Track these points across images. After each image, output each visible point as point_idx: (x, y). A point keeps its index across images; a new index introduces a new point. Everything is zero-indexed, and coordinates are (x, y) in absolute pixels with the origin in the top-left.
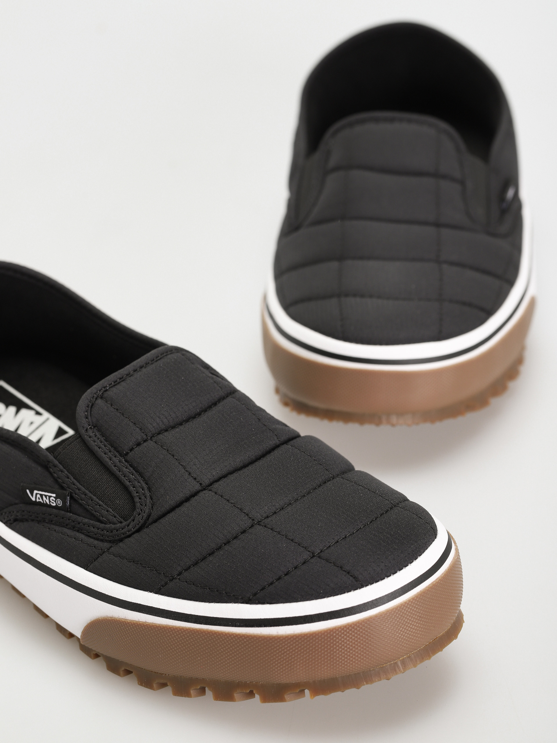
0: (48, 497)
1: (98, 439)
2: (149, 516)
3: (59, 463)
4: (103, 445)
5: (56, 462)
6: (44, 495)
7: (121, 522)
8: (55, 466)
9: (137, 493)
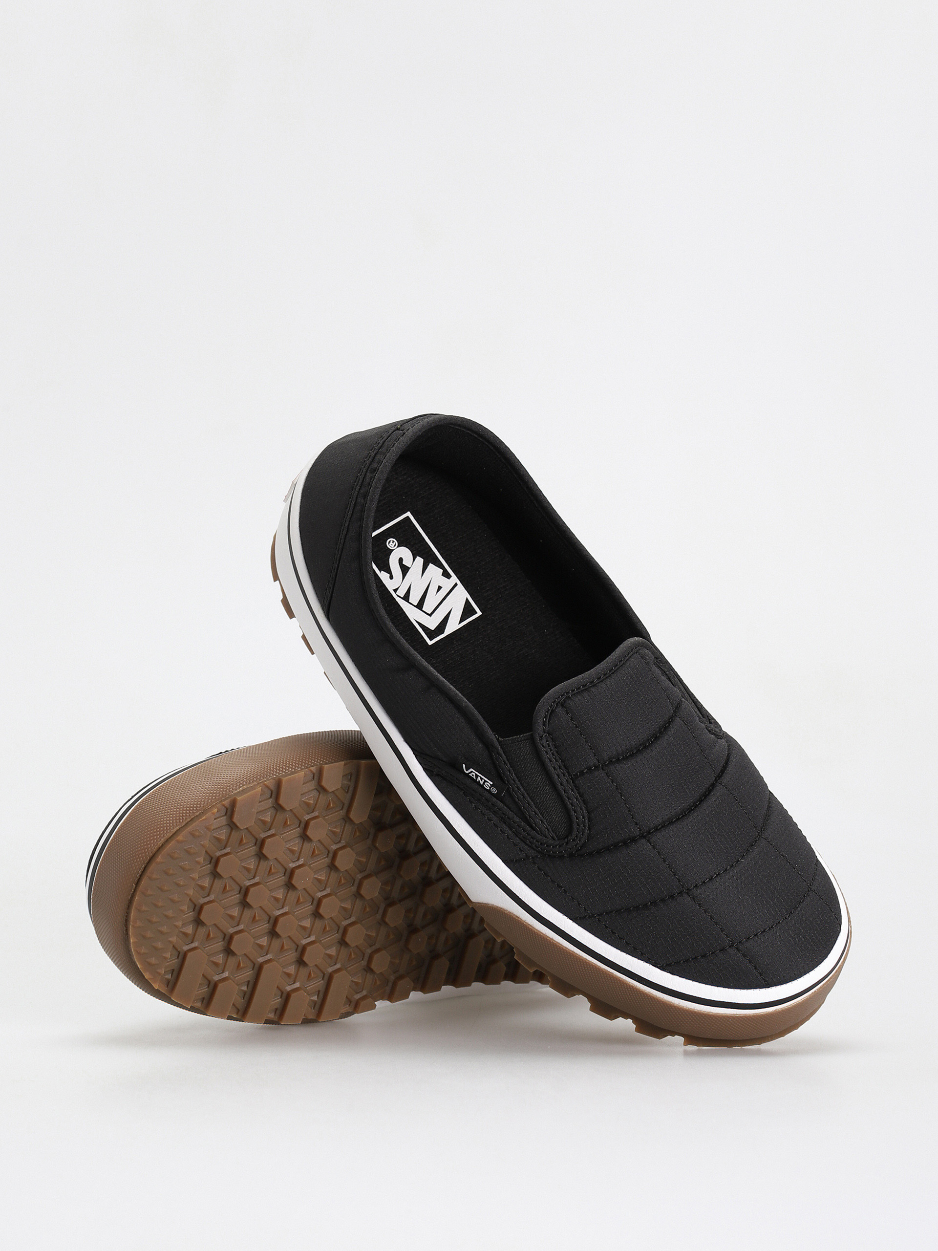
0: (483, 780)
1: (551, 750)
2: (584, 845)
3: (504, 753)
4: (554, 758)
5: (501, 752)
6: (480, 777)
7: (554, 839)
8: (499, 754)
9: (577, 819)
